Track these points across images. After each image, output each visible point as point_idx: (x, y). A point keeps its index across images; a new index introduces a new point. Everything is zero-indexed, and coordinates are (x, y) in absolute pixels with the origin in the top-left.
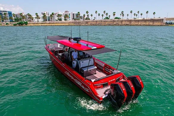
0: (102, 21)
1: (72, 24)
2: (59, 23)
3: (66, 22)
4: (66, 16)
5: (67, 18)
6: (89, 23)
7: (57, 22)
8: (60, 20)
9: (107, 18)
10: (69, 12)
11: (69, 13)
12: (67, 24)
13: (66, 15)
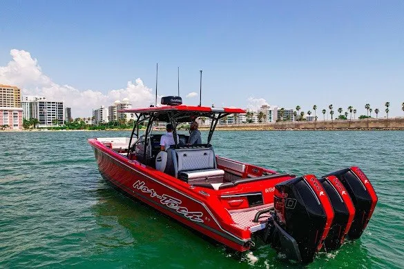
0: (326, 123)
1: (271, 128)
2: (247, 127)
3: (260, 124)
4: (261, 115)
5: (262, 119)
6: (301, 127)
7: (245, 125)
8: (250, 121)
9: (342, 117)
10: (269, 107)
11: (270, 109)
12: (262, 129)
13: (261, 113)
